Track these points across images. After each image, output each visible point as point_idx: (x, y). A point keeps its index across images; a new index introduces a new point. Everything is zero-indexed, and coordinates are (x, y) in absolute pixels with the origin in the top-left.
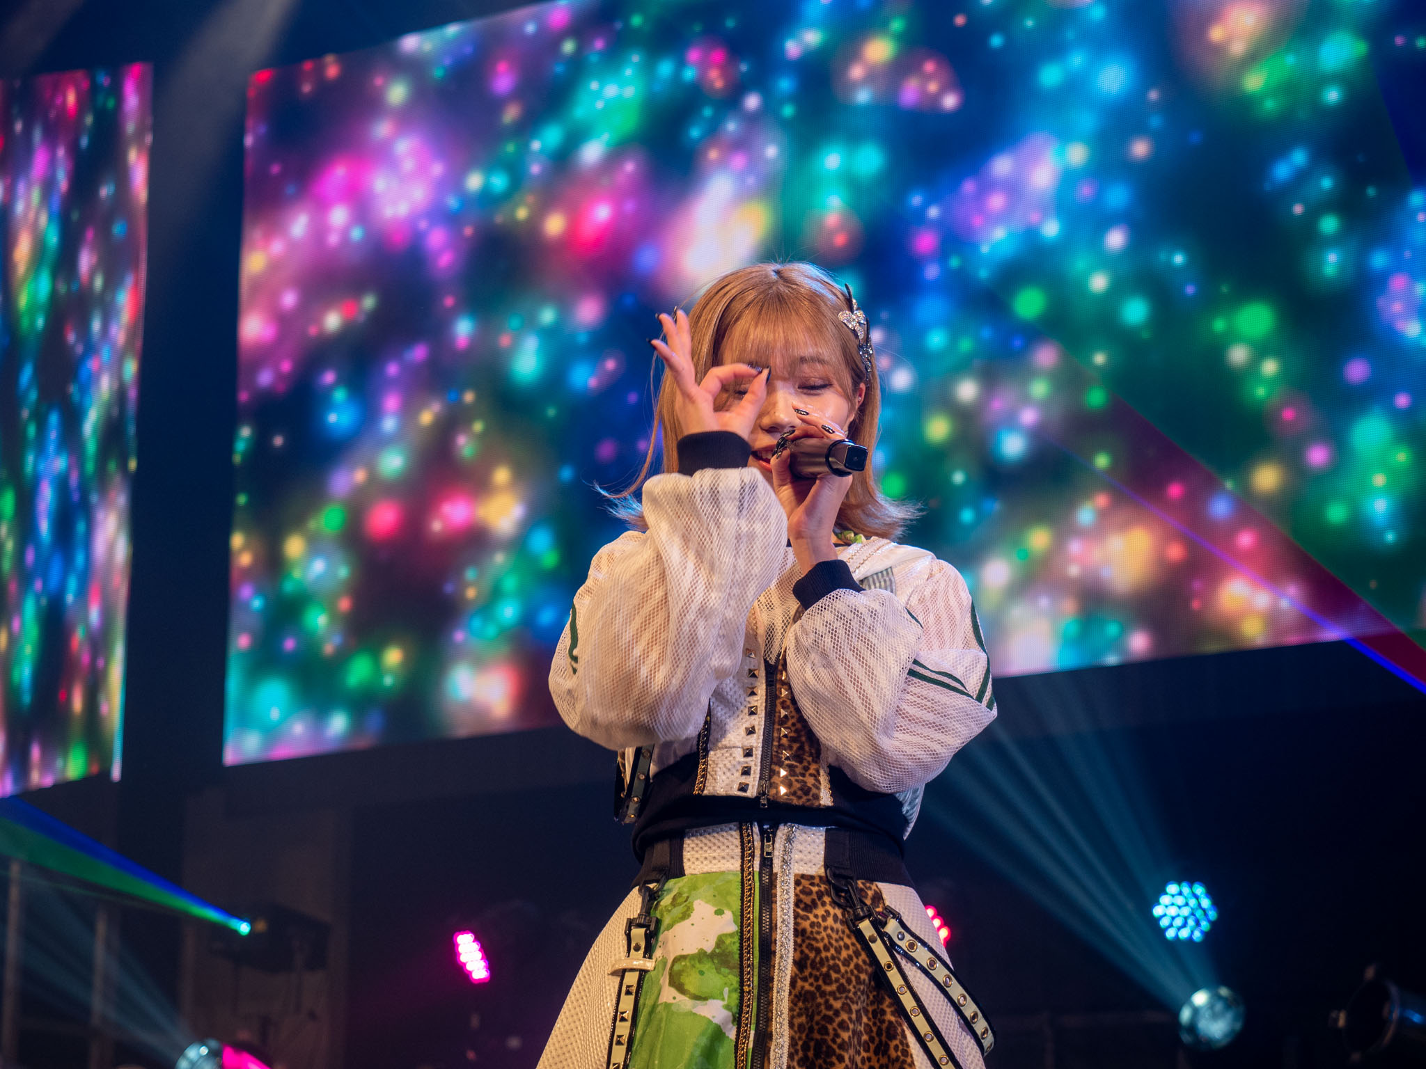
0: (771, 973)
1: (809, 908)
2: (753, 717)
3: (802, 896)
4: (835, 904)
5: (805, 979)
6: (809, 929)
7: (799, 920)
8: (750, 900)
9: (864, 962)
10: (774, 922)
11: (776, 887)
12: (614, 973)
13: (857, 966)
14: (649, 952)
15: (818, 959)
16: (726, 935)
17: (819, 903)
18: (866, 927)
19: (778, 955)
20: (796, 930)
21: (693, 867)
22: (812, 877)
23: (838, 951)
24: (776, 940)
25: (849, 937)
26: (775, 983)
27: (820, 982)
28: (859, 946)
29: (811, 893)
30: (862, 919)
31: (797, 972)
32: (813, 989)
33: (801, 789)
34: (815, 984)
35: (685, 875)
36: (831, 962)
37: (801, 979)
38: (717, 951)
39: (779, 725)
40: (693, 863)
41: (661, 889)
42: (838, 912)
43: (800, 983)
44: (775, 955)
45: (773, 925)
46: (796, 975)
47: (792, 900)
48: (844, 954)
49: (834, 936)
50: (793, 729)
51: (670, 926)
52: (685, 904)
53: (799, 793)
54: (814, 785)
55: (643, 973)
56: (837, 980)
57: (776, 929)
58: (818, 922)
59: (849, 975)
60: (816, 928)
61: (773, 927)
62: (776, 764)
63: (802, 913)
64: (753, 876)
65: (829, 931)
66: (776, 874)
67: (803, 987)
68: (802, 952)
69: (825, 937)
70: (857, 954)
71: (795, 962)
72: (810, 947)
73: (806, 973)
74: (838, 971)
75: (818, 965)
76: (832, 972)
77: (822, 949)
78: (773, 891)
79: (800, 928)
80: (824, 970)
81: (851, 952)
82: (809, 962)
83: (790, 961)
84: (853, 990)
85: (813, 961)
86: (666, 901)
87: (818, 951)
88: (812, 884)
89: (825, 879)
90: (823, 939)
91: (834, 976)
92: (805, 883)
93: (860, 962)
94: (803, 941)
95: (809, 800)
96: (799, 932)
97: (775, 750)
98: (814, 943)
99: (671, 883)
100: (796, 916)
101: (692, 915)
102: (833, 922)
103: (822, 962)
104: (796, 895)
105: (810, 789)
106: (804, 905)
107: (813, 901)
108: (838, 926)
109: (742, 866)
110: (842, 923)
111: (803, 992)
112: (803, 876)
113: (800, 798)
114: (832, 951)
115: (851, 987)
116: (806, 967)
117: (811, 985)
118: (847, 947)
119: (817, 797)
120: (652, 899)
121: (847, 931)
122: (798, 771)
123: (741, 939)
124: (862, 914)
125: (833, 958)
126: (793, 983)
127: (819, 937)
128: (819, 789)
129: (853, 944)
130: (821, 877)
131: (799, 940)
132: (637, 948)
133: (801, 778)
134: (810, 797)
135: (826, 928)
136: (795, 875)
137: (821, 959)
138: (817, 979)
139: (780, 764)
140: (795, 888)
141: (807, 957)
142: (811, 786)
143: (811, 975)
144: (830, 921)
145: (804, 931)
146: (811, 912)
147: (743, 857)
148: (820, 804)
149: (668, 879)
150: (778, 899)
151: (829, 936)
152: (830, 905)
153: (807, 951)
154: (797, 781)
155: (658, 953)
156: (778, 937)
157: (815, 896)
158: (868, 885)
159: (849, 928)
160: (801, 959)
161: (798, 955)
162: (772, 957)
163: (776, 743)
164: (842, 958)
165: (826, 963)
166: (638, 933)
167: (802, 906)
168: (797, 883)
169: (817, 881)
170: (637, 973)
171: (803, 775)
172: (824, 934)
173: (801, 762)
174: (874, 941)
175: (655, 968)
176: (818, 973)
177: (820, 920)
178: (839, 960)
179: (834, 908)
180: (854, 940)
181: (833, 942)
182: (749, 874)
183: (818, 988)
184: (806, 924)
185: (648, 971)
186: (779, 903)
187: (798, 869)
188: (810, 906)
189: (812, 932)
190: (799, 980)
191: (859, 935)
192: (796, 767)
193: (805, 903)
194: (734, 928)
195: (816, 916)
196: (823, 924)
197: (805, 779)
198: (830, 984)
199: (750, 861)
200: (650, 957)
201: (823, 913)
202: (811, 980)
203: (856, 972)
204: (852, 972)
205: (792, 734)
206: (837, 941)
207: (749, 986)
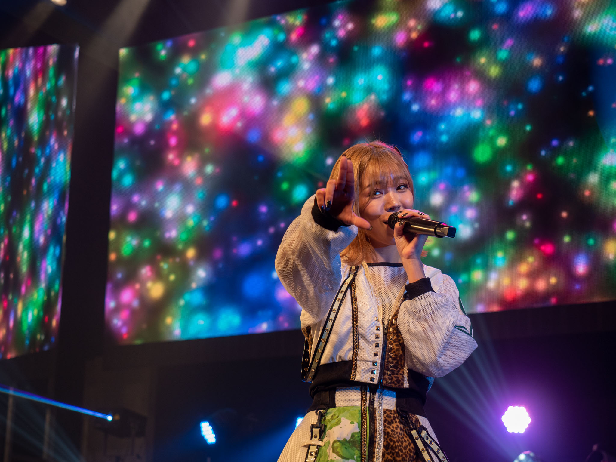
0: (374, 450)
1: (390, 423)
2: (377, 348)
3: (387, 418)
4: (400, 422)
5: (388, 454)
6: (390, 432)
7: (386, 428)
8: (365, 418)
9: (412, 448)
10: (376, 428)
11: (376, 413)
12: (305, 446)
13: (410, 450)
14: (321, 438)
15: (394, 445)
16: (355, 433)
17: (394, 421)
18: (414, 433)
19: (377, 443)
20: (384, 432)
21: (340, 404)
22: (390, 411)
23: (402, 443)
24: (376, 436)
25: (406, 437)
26: (376, 455)
27: (395, 456)
28: (410, 441)
29: (390, 417)
30: (411, 430)
31: (385, 450)
32: (392, 459)
33: (396, 381)
34: (393, 456)
35: (336, 407)
36: (400, 448)
37: (387, 453)
38: (351, 440)
39: (388, 352)
40: (340, 402)
41: (326, 413)
42: (402, 426)
43: (386, 456)
44: (376, 443)
45: (375, 430)
46: (385, 452)
47: (383, 419)
48: (404, 444)
49: (400, 436)
50: (394, 354)
51: (331, 428)
52: (337, 419)
53: (396, 382)
54: (402, 379)
55: (319, 447)
56: (402, 456)
57: (377, 431)
58: (394, 430)
59: (406, 453)
60: (393, 432)
61: (375, 431)
62: (386, 370)
63: (387, 425)
64: (366, 409)
65: (398, 434)
66: (376, 408)
67: (387, 458)
68: (387, 442)
69: (397, 437)
70: (410, 444)
71: (384, 446)
72: (391, 440)
73: (389, 451)
74: (402, 452)
75: (394, 448)
76: (400, 452)
77: (396, 441)
78: (375, 415)
79: (386, 431)
80: (397, 450)
81: (407, 444)
82: (390, 447)
83: (382, 445)
84: (408, 460)
85: (392, 446)
86: (328, 417)
87: (394, 442)
88: (391, 413)
89: (396, 412)
90: (396, 437)
91: (401, 453)
92: (388, 413)
93: (411, 448)
94: (388, 437)
95: (399, 386)
96: (386, 433)
97: (386, 363)
98: (392, 438)
99: (330, 410)
100: (385, 426)
101: (340, 423)
102: (400, 430)
103: (396, 447)
104: (385, 417)
105: (400, 381)
106: (388, 422)
107: (392, 420)
108: (402, 432)
109: (361, 404)
110: (403, 431)
111: (388, 460)
112: (387, 410)
113: (396, 385)
114: (400, 443)
115: (407, 459)
116: (389, 449)
117: (391, 457)
118: (405, 441)
119: (403, 384)
120: (322, 416)
121: (405, 434)
122: (395, 372)
123: (361, 435)
124: (412, 427)
125: (400, 446)
126: (383, 455)
127: (394, 436)
128: (403, 380)
129: (408, 440)
130: (394, 411)
131: (386, 437)
132: (315, 437)
133: (396, 375)
134: (400, 384)
135: (397, 433)
136: (384, 409)
137: (396, 445)
138: (393, 454)
139: (388, 370)
140: (384, 415)
141: (389, 444)
142: (400, 379)
143: (391, 452)
144: (399, 430)
145: (388, 433)
146: (391, 425)
147: (362, 401)
148: (404, 387)
149: (328, 408)
150: (377, 418)
151: (398, 436)
152: (399, 423)
153: (389, 442)
154: (395, 377)
155: (326, 439)
156: (377, 435)
157: (392, 418)
158: (413, 416)
159: (406, 433)
160: (387, 445)
161: (386, 443)
162: (374, 443)
163: (386, 361)
164: (403, 446)
165: (398, 448)
166: (316, 431)
167: (387, 422)
168: (385, 412)
169: (393, 412)
170: (316, 446)
171: (397, 374)
172: (396, 435)
173: (397, 369)
174: (417, 439)
175: (324, 446)
176: (394, 452)
177: (395, 429)
178: (402, 447)
179: (400, 424)
180: (408, 438)
181: (400, 439)
182: (365, 407)
183: (394, 458)
184: (389, 430)
185: (321, 446)
186: (377, 420)
187: (385, 407)
188: (391, 423)
189: (392, 434)
190: (386, 454)
191: (411, 436)
192: (395, 371)
193: (388, 421)
194: (358, 430)
195: (393, 427)
196: (396, 431)
197: (398, 376)
198: (399, 457)
199: (365, 402)
200: (322, 441)
201: (396, 426)
202: (391, 455)
203: (409, 452)
204: (407, 452)
205: (393, 356)
206: (401, 438)
207: (364, 455)
